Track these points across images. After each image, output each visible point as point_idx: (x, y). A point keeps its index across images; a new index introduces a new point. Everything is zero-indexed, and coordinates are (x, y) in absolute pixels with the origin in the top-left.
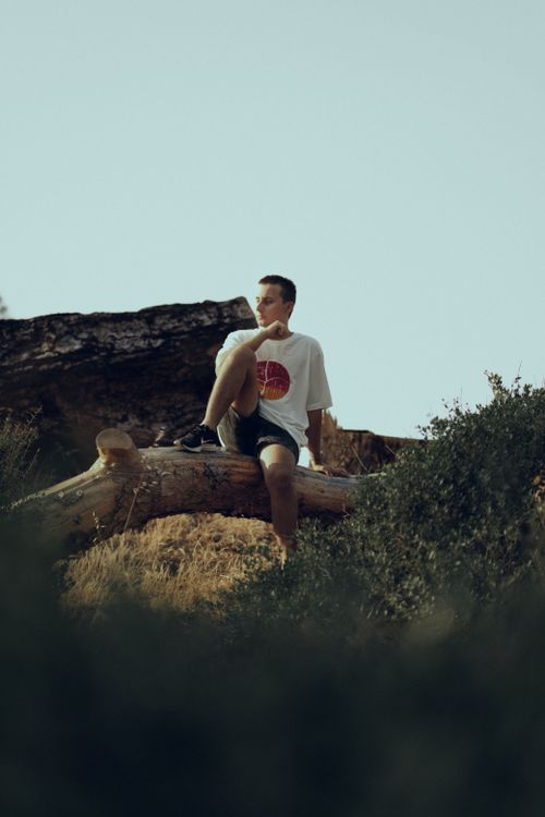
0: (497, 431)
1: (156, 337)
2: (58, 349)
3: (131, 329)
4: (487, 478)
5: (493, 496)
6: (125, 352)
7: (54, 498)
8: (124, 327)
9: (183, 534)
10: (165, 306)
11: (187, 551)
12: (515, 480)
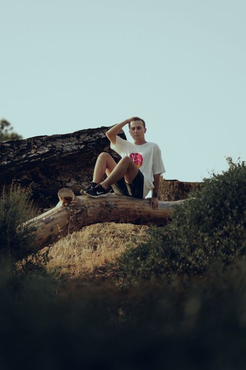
0: (231, 183)
1: (81, 144)
2: (38, 152)
3: (70, 141)
4: (228, 204)
5: (231, 211)
6: (68, 152)
7: (41, 220)
8: (67, 141)
9: (98, 231)
10: (84, 130)
11: (100, 239)
12: (240, 204)
